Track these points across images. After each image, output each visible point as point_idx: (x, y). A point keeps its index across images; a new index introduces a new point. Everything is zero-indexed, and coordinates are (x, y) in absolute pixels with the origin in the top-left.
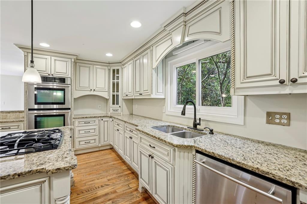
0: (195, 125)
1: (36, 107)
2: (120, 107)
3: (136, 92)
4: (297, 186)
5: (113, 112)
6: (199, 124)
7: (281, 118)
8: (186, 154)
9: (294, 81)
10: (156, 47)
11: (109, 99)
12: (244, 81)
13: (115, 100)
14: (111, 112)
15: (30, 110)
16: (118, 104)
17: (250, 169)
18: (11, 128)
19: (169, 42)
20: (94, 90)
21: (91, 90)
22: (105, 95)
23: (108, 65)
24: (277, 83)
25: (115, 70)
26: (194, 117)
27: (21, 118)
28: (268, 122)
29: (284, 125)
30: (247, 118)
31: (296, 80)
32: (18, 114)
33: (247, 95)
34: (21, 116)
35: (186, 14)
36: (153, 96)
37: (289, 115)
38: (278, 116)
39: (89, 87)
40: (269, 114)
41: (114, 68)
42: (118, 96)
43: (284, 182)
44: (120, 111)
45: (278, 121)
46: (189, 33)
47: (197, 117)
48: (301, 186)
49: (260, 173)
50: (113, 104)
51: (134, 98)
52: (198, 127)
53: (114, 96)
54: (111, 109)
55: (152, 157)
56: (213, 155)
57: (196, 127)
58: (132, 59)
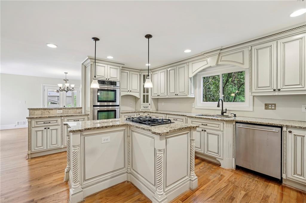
0: (223, 113)
1: (99, 104)
2: (150, 104)
3: (170, 93)
4: (283, 126)
5: (144, 109)
6: (225, 112)
7: (271, 106)
8: (230, 125)
9: (279, 90)
10: (192, 64)
11: (139, 98)
12: (257, 89)
13: (146, 99)
14: (142, 109)
15: (94, 106)
16: (147, 102)
17: (265, 124)
18: (51, 122)
19: (205, 63)
20: (131, 91)
21: (129, 91)
22: (137, 95)
23: (140, 71)
24: (272, 90)
25: (145, 75)
26: (221, 109)
27: (78, 113)
28: (266, 109)
29: (273, 109)
30: (254, 107)
31: (280, 90)
32: (75, 110)
33: (255, 96)
34: (78, 112)
35: (221, 50)
36: (189, 96)
37: (275, 105)
38: (270, 106)
39: (127, 89)
40: (266, 105)
41: (144, 74)
42: (147, 96)
43: (278, 126)
44: (149, 108)
45: (270, 108)
46: (222, 60)
47: (224, 109)
48: (284, 125)
49: (270, 125)
50: (144, 102)
51: (167, 97)
52: (224, 114)
53: (144, 96)
54: (142, 106)
55: (205, 131)
56: (246, 122)
57: (223, 114)
58: (166, 68)
